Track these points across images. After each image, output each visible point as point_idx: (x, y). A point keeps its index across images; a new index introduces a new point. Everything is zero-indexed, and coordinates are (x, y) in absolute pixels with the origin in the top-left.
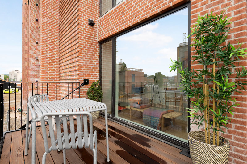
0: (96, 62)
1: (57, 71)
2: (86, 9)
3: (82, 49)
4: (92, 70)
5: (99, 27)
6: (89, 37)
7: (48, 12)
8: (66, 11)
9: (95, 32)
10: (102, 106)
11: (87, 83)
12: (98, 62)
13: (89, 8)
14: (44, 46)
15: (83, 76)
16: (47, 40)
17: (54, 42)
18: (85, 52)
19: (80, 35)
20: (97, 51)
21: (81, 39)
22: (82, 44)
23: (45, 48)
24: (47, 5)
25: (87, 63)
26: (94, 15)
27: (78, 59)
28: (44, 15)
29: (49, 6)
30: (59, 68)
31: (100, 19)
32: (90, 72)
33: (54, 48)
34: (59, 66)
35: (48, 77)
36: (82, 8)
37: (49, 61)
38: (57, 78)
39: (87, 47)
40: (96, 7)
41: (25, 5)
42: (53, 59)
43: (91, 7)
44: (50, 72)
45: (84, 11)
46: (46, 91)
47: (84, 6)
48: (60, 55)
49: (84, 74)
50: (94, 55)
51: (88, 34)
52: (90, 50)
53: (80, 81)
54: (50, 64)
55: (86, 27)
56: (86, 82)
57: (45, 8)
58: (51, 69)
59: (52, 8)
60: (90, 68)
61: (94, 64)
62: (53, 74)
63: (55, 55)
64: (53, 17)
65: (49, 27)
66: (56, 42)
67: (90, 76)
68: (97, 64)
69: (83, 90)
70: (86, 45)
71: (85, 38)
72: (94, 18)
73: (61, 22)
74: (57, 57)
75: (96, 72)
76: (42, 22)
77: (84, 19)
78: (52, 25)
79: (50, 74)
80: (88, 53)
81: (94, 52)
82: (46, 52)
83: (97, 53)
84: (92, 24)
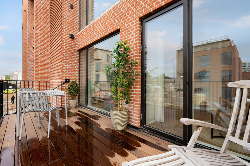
0: (76, 65)
1: (48, 72)
2: (67, 26)
3: (64, 56)
4: (73, 72)
5: (78, 40)
6: (70, 47)
7: (40, 25)
8: (54, 26)
9: (75, 43)
10: (63, 93)
11: (69, 82)
12: (77, 66)
13: (70, 25)
14: (37, 53)
15: (65, 76)
16: (40, 47)
17: (45, 49)
18: (66, 58)
19: (63, 45)
20: (76, 58)
21: (63, 49)
22: (64, 53)
23: (38, 54)
24: (39, 20)
25: (68, 66)
26: (74, 30)
27: (61, 63)
28: (37, 28)
29: (41, 21)
30: (50, 70)
31: (79, 33)
32: (71, 73)
33: (46, 54)
34: (50, 68)
35: (40, 77)
36: (64, 25)
37: (42, 64)
38: (48, 78)
39: (69, 55)
40: (76, 24)
41: (24, 12)
42: (45, 63)
43: (71, 24)
44: (42, 73)
45: (66, 27)
46: (38, 88)
47: (66, 24)
48: (51, 59)
49: (65, 75)
50: (74, 61)
51: (69, 45)
52: (70, 57)
53: (62, 80)
54: (42, 66)
55: (67, 39)
56: (67, 81)
57: (38, 22)
58: (43, 71)
59: (44, 22)
60: (71, 70)
61: (74, 67)
62: (44, 75)
63: (46, 59)
64: (45, 29)
65: (41, 37)
66: (47, 49)
67: (71, 76)
68: (76, 67)
69: (65, 86)
70: (67, 53)
71: (67, 48)
72: (74, 33)
73: (51, 34)
74: (48, 61)
75: (76, 73)
76: (36, 33)
77: (66, 33)
78: (44, 35)
79: (42, 75)
80: (69, 59)
81: (74, 58)
82: (39, 57)
83: (77, 59)
84: (72, 37)
